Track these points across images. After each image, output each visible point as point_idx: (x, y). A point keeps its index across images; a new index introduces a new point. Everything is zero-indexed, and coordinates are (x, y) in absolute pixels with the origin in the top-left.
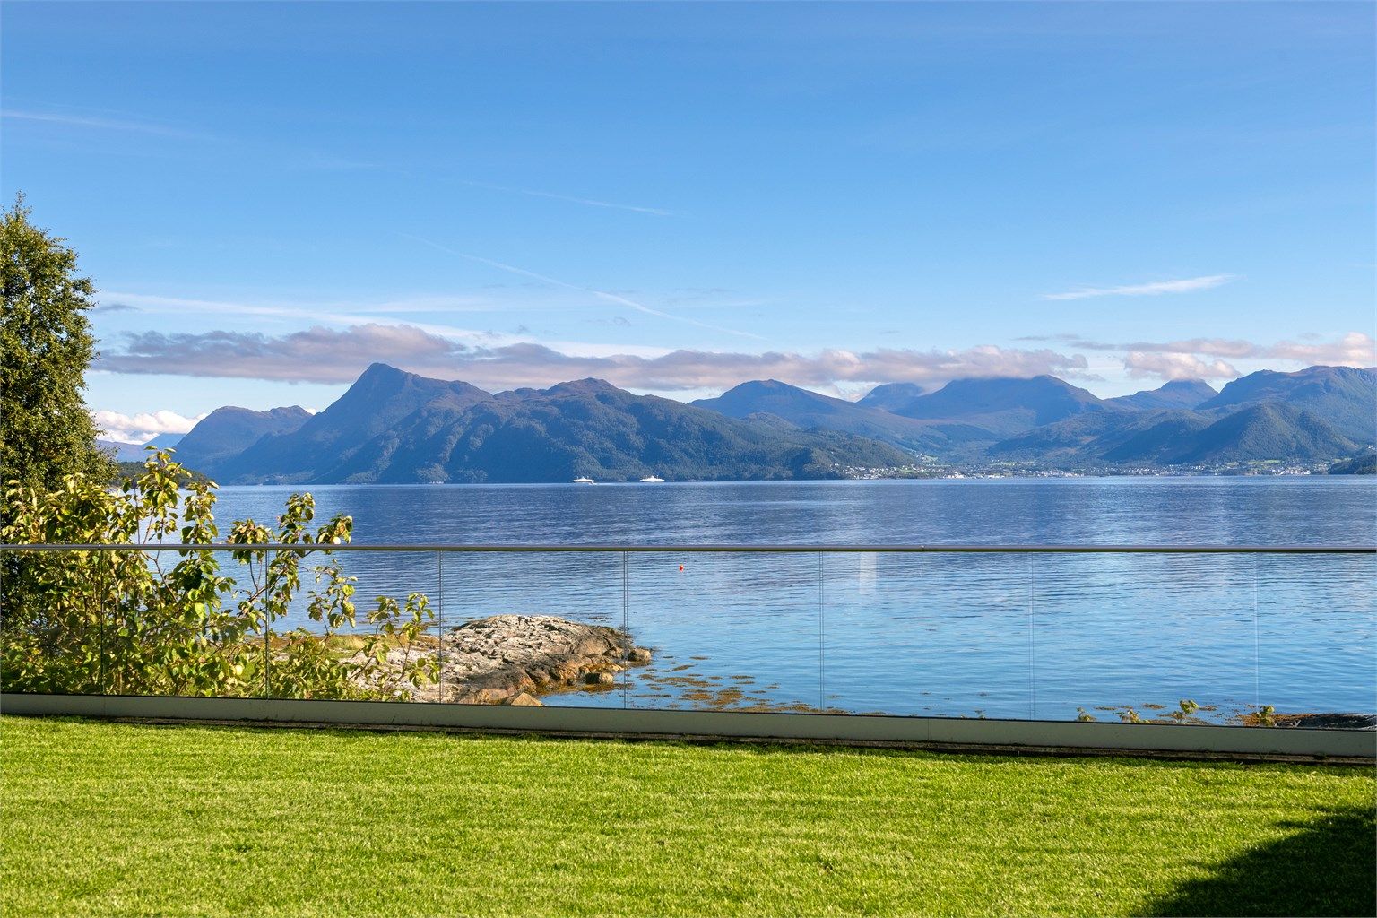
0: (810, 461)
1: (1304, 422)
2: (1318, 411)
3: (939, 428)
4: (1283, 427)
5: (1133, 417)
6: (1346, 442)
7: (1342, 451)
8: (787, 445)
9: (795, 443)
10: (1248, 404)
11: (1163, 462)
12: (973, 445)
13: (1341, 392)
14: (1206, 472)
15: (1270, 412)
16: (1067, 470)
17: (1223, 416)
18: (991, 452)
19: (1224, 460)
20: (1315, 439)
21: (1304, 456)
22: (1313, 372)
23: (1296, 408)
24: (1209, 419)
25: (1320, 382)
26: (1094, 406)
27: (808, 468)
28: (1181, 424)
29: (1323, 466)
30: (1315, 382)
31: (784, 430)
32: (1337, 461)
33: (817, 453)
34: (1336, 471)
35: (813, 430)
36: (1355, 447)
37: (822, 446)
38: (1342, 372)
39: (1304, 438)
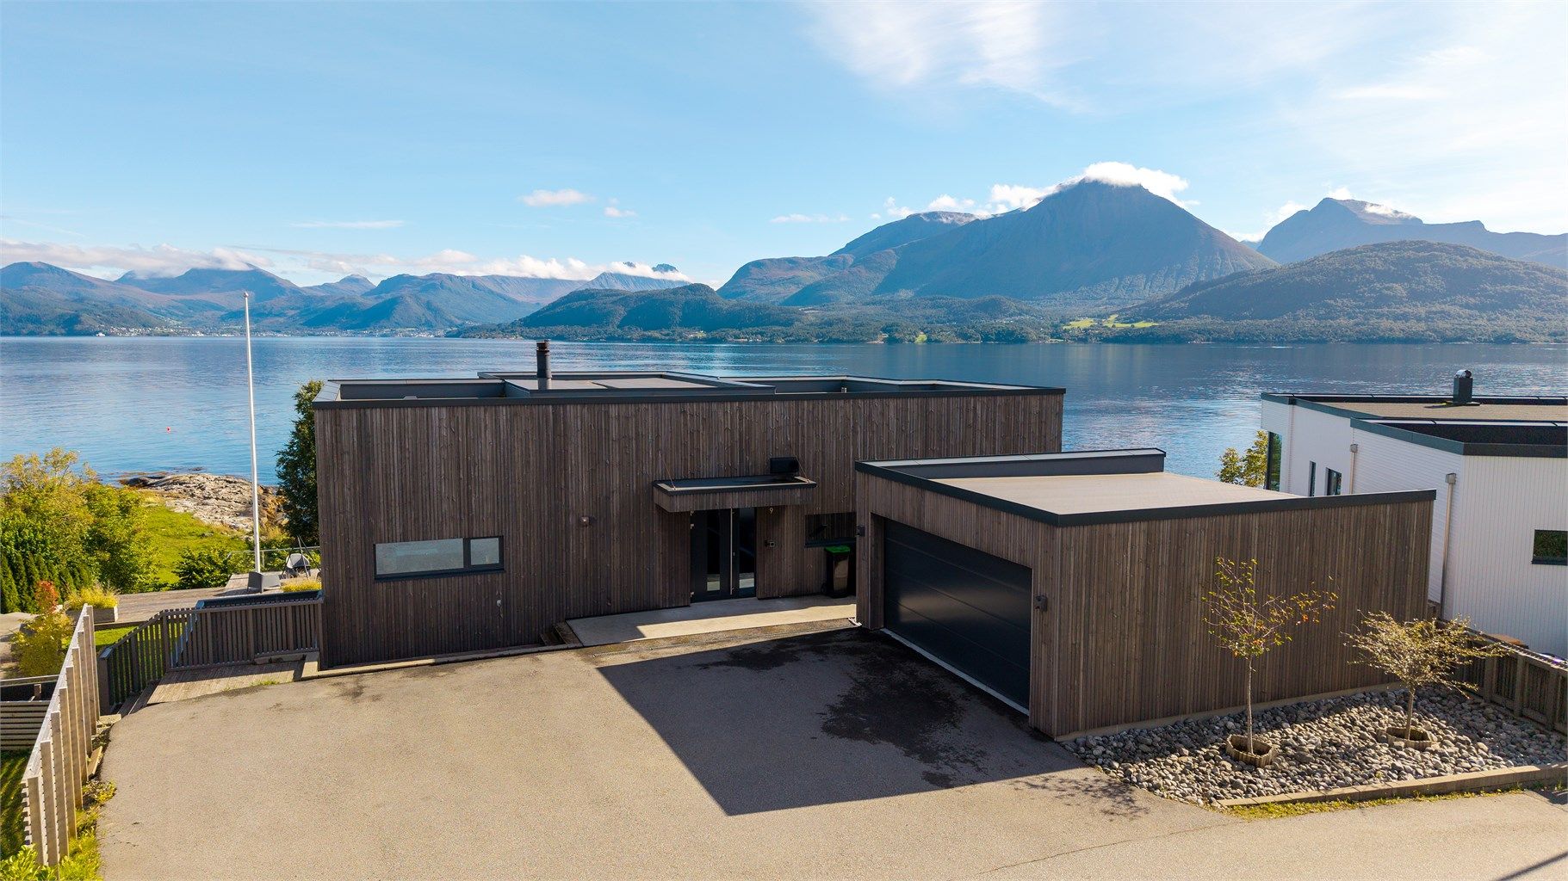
0: (80, 322)
1: (429, 306)
2: (438, 299)
3: (182, 301)
4: (417, 309)
5: (322, 299)
6: (453, 319)
7: (452, 324)
8: (59, 311)
9: (68, 310)
10: (394, 294)
11: (344, 328)
12: (209, 314)
13: (450, 289)
14: (371, 335)
15: (408, 299)
16: (279, 332)
17: (380, 301)
18: (223, 319)
19: (381, 328)
20: (435, 317)
21: (429, 326)
22: (433, 277)
23: (424, 297)
24: (371, 302)
25: (437, 282)
26: (295, 291)
27: (78, 327)
28: (354, 305)
29: (441, 333)
30: (433, 283)
31: (57, 299)
32: (449, 329)
33: (84, 317)
34: (449, 335)
35: (81, 300)
36: (459, 322)
37: (90, 312)
38: (450, 277)
39: (429, 316)
